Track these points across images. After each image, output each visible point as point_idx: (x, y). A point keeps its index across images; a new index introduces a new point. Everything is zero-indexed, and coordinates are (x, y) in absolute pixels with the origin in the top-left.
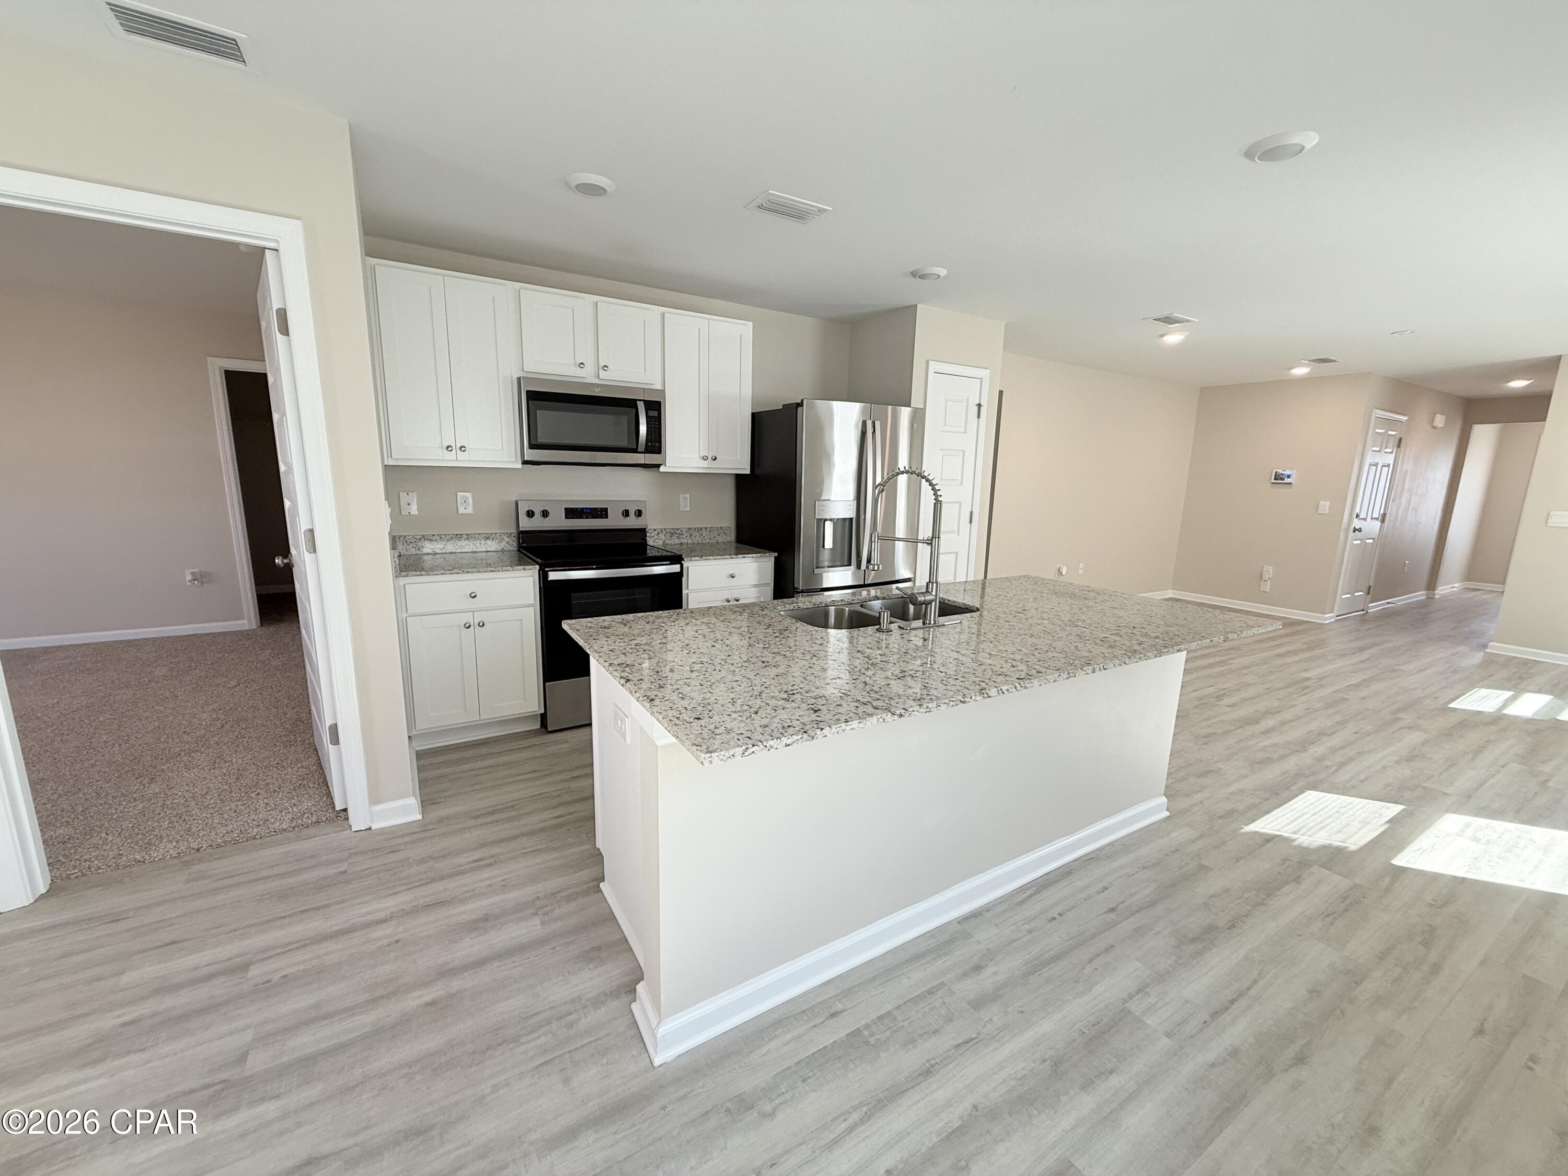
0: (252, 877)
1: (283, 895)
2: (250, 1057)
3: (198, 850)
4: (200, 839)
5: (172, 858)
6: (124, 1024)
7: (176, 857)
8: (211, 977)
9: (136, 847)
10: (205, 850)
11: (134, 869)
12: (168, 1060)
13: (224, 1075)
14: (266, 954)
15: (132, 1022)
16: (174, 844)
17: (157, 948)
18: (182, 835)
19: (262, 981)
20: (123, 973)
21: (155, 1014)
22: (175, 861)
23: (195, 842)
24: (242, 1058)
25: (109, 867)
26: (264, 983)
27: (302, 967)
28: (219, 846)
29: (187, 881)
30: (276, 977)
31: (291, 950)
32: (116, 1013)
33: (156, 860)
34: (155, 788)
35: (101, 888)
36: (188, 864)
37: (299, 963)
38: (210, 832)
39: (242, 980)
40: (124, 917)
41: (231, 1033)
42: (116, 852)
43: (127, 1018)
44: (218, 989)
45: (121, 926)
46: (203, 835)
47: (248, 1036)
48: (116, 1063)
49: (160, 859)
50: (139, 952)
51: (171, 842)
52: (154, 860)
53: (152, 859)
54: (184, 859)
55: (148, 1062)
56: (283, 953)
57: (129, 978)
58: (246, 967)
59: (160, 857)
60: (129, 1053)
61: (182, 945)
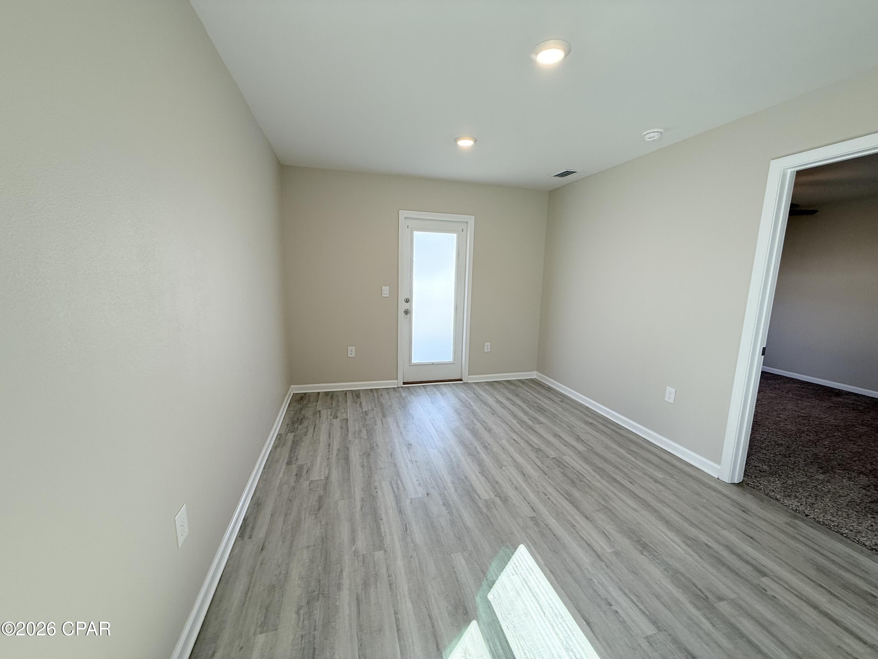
0: (817, 548)
1: (820, 569)
2: (723, 602)
3: (807, 516)
4: (812, 512)
5: (792, 509)
6: (706, 545)
7: (794, 510)
8: (747, 562)
9: (782, 493)
10: (810, 518)
11: (773, 500)
12: (702, 568)
13: (709, 595)
14: (778, 580)
15: (709, 547)
16: (799, 504)
17: (744, 533)
18: (807, 504)
19: (763, 587)
20: (725, 529)
21: (717, 552)
22: (792, 511)
23: (809, 511)
24: (721, 599)
25: (764, 492)
26: (763, 588)
27: (787, 604)
28: (819, 522)
29: (786, 523)
30: (770, 592)
31: (792, 593)
32: (708, 538)
33: (785, 504)
34: (821, 477)
35: (754, 497)
36: (796, 517)
37: (789, 602)
38: (822, 513)
39: (756, 577)
40: (749, 513)
41: (728, 587)
42: (773, 489)
43: (709, 543)
44: (745, 569)
45: (744, 515)
46: (817, 512)
47: (733, 596)
48: (691, 552)
49: (786, 505)
50: (737, 528)
51: (798, 502)
52: (784, 503)
53: (783, 503)
54: (796, 514)
55: (697, 562)
56: (786, 588)
57: (725, 533)
58: (764, 575)
59: (787, 504)
60: (697, 553)
61: (754, 542)
